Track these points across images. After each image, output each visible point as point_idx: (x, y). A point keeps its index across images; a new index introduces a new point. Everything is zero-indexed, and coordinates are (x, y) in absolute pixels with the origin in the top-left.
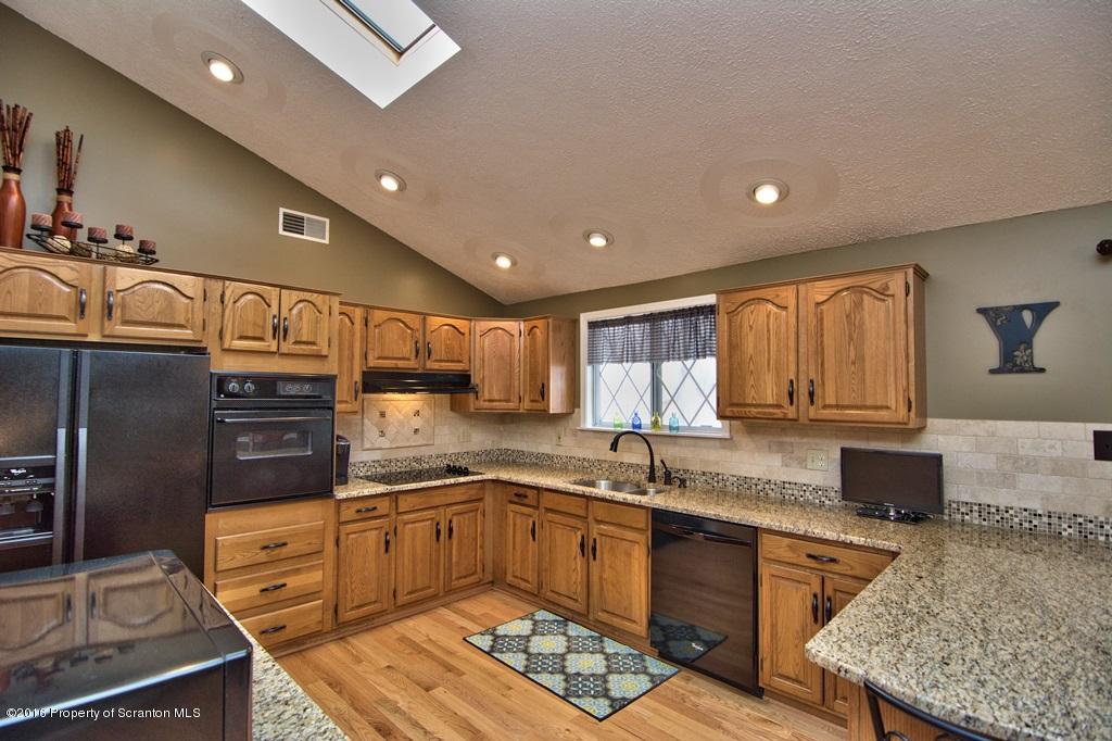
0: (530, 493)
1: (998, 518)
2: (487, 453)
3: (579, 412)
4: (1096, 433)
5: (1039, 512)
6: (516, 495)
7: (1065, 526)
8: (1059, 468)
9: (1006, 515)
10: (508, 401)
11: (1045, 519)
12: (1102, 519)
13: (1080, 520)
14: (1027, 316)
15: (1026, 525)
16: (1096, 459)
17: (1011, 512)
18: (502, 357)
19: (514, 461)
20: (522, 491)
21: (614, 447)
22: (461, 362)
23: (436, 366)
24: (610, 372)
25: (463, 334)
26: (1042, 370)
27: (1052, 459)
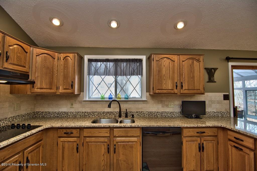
0: (74, 131)
1: (209, 114)
2: (28, 114)
3: (83, 94)
4: (224, 95)
5: (215, 112)
6: (65, 133)
7: (219, 114)
8: (219, 102)
9: (210, 113)
10: (51, 89)
11: (216, 113)
12: (225, 112)
13: (221, 113)
14: (213, 70)
15: (213, 115)
16: (224, 100)
17: (211, 113)
18: (48, 68)
19: (44, 117)
20: (68, 131)
21: (109, 106)
22: (24, 67)
23: (11, 67)
24: (96, 79)
25: (27, 53)
26: (216, 82)
27: (217, 101)
